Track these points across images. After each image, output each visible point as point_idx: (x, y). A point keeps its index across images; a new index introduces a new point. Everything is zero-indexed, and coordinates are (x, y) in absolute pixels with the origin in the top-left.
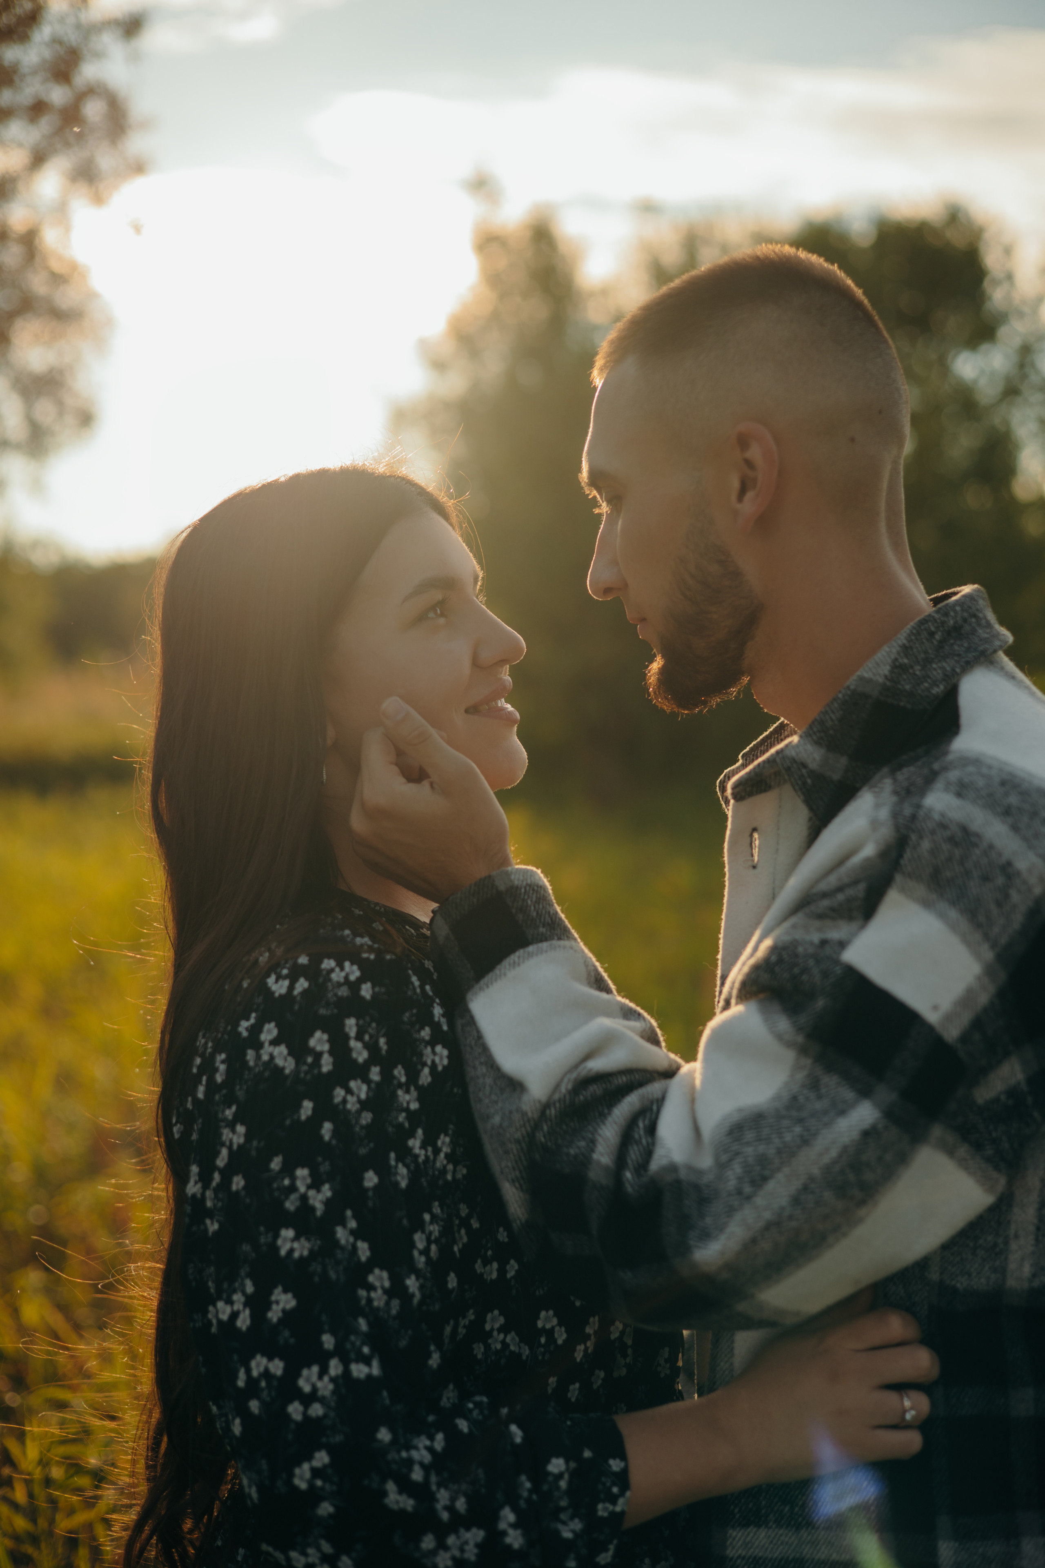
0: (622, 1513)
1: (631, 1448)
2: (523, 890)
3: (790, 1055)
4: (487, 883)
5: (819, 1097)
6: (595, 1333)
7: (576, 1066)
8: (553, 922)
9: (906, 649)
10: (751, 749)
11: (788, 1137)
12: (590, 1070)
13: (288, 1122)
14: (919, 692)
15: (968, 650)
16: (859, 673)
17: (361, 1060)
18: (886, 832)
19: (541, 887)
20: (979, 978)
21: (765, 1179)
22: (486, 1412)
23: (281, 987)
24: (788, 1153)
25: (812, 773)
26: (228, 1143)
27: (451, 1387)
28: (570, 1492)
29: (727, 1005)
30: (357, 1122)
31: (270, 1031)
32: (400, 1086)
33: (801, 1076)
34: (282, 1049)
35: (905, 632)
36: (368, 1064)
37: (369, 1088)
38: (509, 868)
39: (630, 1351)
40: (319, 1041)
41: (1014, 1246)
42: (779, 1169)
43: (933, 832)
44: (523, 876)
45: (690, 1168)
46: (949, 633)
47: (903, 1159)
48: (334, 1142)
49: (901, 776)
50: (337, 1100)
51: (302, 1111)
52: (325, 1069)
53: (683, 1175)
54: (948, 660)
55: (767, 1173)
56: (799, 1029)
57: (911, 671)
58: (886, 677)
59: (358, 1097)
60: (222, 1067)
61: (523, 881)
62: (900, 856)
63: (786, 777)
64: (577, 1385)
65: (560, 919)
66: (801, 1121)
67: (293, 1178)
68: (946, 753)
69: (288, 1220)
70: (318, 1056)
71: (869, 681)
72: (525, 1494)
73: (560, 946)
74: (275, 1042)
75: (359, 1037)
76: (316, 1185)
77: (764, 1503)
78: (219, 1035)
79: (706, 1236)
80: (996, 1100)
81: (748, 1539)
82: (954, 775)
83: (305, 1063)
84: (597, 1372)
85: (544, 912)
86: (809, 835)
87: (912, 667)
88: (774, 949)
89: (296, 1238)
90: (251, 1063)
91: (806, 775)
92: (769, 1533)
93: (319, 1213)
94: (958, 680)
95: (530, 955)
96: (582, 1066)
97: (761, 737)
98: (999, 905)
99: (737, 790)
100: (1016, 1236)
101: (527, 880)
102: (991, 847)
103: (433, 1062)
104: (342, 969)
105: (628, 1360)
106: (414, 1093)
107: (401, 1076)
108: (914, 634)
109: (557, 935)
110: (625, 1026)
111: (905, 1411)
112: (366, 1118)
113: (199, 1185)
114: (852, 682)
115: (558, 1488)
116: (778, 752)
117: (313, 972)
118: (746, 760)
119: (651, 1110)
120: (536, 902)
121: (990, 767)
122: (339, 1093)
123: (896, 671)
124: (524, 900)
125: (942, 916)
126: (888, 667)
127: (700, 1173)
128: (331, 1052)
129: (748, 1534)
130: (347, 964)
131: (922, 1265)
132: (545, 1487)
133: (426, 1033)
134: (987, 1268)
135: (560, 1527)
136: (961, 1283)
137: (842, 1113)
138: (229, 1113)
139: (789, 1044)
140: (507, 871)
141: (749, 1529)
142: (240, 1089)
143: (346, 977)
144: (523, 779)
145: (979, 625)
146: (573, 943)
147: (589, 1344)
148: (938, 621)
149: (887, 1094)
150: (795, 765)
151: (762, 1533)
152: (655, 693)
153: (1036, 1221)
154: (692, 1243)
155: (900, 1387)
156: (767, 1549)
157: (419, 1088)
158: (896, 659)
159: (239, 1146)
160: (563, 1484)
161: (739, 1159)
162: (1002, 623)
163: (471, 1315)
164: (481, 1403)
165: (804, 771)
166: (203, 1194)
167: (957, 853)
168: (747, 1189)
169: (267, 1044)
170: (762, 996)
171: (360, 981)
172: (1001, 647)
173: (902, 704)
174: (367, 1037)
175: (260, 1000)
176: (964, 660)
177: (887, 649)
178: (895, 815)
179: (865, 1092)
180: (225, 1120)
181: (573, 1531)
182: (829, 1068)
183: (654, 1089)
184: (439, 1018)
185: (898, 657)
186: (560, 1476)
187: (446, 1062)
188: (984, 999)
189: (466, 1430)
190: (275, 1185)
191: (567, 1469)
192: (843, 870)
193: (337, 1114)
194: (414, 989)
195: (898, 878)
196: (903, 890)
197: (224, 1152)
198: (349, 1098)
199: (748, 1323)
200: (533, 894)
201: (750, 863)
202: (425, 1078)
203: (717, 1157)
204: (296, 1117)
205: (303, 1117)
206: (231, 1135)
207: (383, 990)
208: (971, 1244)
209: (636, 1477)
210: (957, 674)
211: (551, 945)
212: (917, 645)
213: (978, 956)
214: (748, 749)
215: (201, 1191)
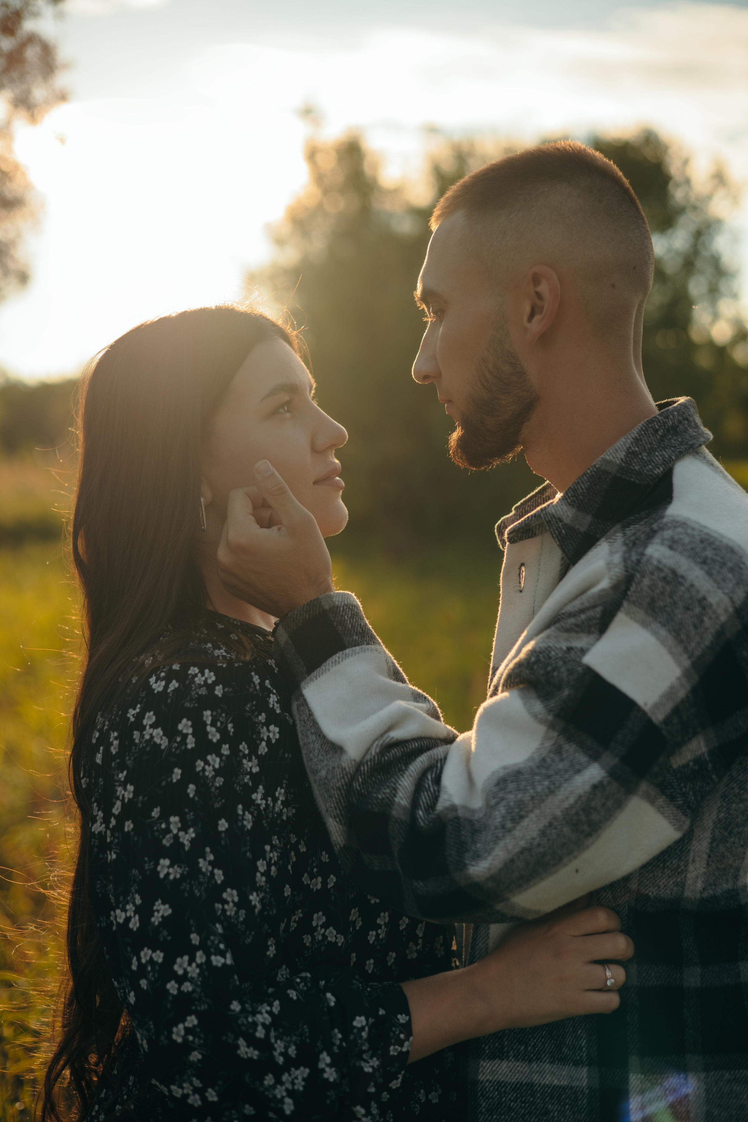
0: (408, 1052)
1: (413, 1006)
2: (342, 609)
3: (542, 729)
4: (315, 603)
5: (562, 760)
6: (385, 924)
7: (382, 735)
8: (363, 632)
9: (637, 441)
10: (522, 504)
11: (539, 788)
12: (393, 738)
13: (164, 783)
14: (645, 471)
15: (681, 443)
16: (602, 456)
17: (215, 740)
18: (618, 571)
19: (355, 606)
20: (679, 679)
21: (522, 817)
22: (309, 985)
23: (159, 686)
24: (539, 799)
25: (566, 525)
26: (121, 798)
27: (284, 967)
28: (369, 1039)
29: (495, 693)
30: (213, 785)
31: (149, 718)
32: (245, 756)
33: (548, 744)
34: (159, 731)
35: (637, 428)
36: (220, 742)
37: (221, 760)
38: (332, 593)
39: (420, 941)
40: (185, 726)
41: (691, 868)
42: (532, 811)
43: (652, 573)
44: (342, 599)
45: (465, 808)
46: (668, 431)
47: (619, 805)
48: (196, 799)
49: (629, 532)
50: (199, 769)
51: (174, 776)
52: (189, 747)
53: (461, 813)
54: (667, 450)
55: (523, 813)
56: (550, 711)
57: (640, 456)
58: (622, 459)
59: (213, 766)
60: (116, 743)
61: (341, 602)
62: (628, 589)
63: (547, 528)
64: (372, 961)
65: (369, 629)
66: (549, 777)
67: (168, 823)
68: (663, 517)
69: (165, 853)
70: (185, 736)
71: (610, 462)
72: (338, 1042)
73: (368, 649)
74: (153, 726)
75: (213, 724)
76: (184, 828)
77: (506, 1043)
78: (113, 717)
79: (477, 856)
80: (687, 765)
81: (494, 1068)
82: (667, 534)
83: (175, 741)
84: (390, 953)
85: (357, 624)
86: (561, 570)
87: (641, 454)
88: (533, 652)
89: (171, 866)
90: (137, 741)
91: (561, 527)
92: (510, 1064)
93: (187, 848)
94: (673, 465)
95: (347, 656)
96: (386, 735)
97: (529, 496)
98: (696, 627)
99: (510, 536)
100: (694, 861)
101: (344, 602)
102: (692, 586)
103: (268, 737)
104: (203, 675)
105: (419, 947)
106: (255, 761)
107: (245, 750)
108: (643, 431)
109: (366, 641)
110: (416, 707)
111: (607, 979)
112: (219, 781)
113: (104, 826)
114: (597, 462)
115: (361, 1037)
116: (542, 510)
117: (182, 676)
118: (517, 511)
119: (437, 767)
120: (351, 617)
121: (693, 529)
122: (200, 764)
123: (629, 456)
124: (342, 616)
125: (655, 633)
126: (624, 453)
127: (473, 811)
128: (194, 734)
129: (495, 1065)
130: (207, 671)
131: (626, 879)
132: (352, 1037)
133: (262, 718)
134: (671, 883)
135: (363, 1064)
136: (652, 892)
137: (578, 771)
138: (122, 776)
139: (542, 722)
140: (331, 595)
141: (495, 1061)
142: (129, 759)
143: (206, 681)
144: (344, 530)
145: (690, 426)
146: (378, 647)
147: (379, 931)
148: (661, 421)
149: (610, 759)
150: (554, 520)
151: (504, 1064)
152: (453, 453)
153: (708, 851)
154: (467, 862)
155: (604, 962)
156: (507, 1075)
157: (258, 757)
158: (630, 447)
159: (129, 799)
160: (364, 1034)
161: (504, 803)
162: (705, 426)
163: (299, 914)
164: (306, 977)
165: (560, 524)
166: (106, 832)
167: (668, 588)
168: (509, 825)
169: (148, 727)
170: (521, 686)
171: (215, 683)
172: (704, 442)
173: (632, 480)
174: (219, 724)
175: (143, 694)
176: (678, 450)
177: (624, 440)
178: (625, 560)
179: (595, 757)
180: (119, 781)
181: (372, 1067)
182: (570, 739)
183: (439, 751)
184: (273, 705)
185: (631, 446)
186: (363, 1029)
187: (277, 736)
188: (682, 694)
189: (295, 998)
190: (155, 828)
191: (367, 1024)
192: (584, 597)
193: (199, 779)
194: (255, 686)
195: (625, 604)
196: (628, 613)
197: (119, 803)
198: (207, 767)
199: (501, 918)
200: (349, 611)
201: (518, 588)
202: (263, 749)
203: (487, 801)
204: (169, 780)
205: (174, 781)
206: (123, 792)
207: (231, 690)
208: (661, 866)
209: (417, 1027)
210: (673, 460)
211: (362, 648)
212: (646, 438)
213: (679, 663)
214: (519, 504)
215: (104, 830)
